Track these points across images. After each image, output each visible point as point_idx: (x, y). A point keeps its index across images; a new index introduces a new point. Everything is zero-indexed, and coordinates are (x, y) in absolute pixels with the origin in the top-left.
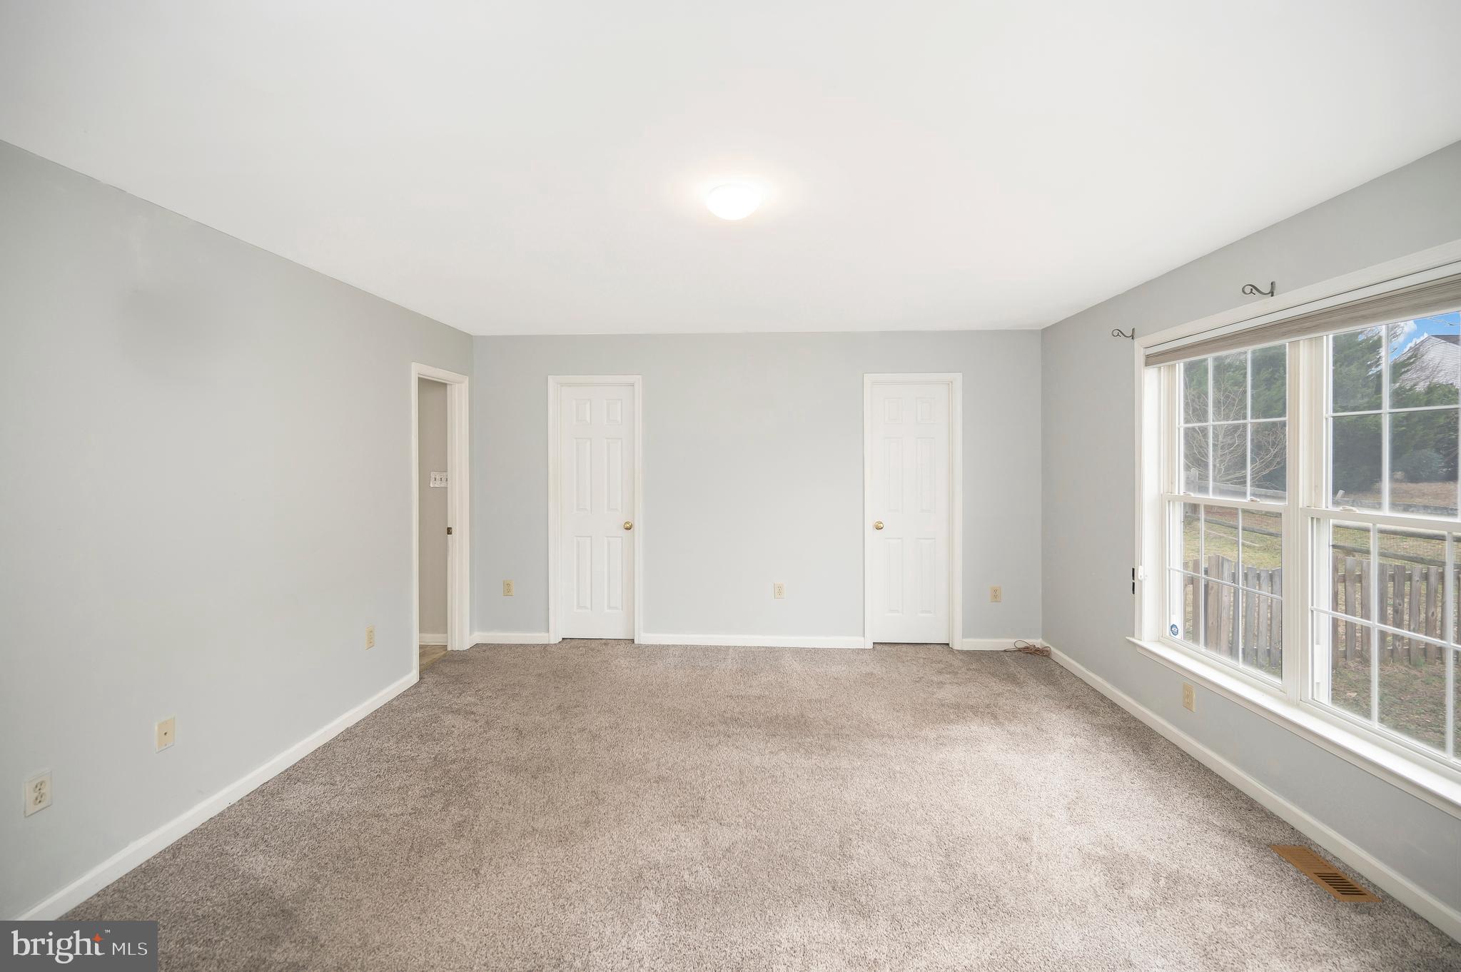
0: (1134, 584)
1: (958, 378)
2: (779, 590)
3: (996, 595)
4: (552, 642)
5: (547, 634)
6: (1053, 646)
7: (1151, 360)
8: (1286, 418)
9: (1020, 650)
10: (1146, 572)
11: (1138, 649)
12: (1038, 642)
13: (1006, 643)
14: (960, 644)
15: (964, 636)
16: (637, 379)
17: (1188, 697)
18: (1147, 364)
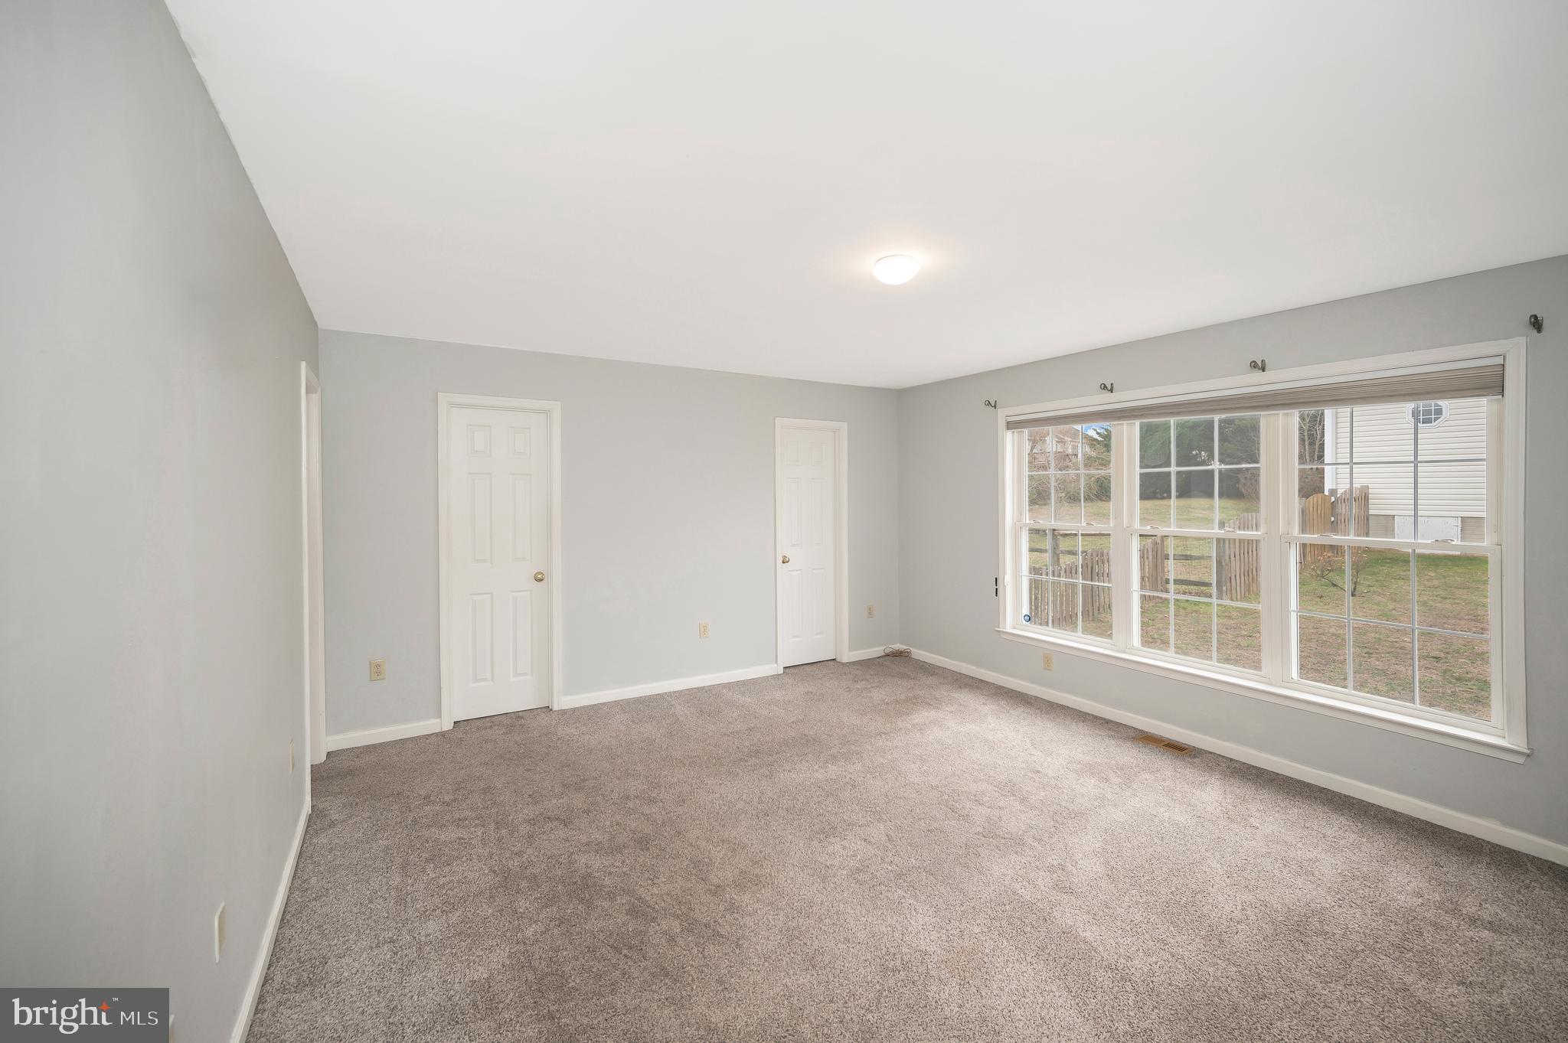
0: (997, 589)
1: (845, 425)
2: (704, 630)
3: (870, 613)
4: (445, 729)
5: (438, 720)
6: (913, 647)
7: (1010, 426)
8: (1111, 470)
9: (887, 655)
10: (1008, 579)
11: (1003, 636)
12: (898, 646)
13: (877, 651)
14: (847, 656)
15: (850, 650)
16: (556, 407)
17: (1048, 661)
18: (1008, 428)
